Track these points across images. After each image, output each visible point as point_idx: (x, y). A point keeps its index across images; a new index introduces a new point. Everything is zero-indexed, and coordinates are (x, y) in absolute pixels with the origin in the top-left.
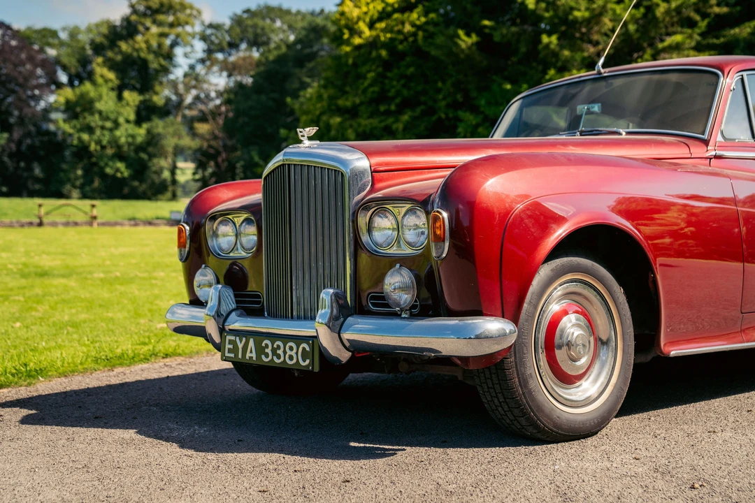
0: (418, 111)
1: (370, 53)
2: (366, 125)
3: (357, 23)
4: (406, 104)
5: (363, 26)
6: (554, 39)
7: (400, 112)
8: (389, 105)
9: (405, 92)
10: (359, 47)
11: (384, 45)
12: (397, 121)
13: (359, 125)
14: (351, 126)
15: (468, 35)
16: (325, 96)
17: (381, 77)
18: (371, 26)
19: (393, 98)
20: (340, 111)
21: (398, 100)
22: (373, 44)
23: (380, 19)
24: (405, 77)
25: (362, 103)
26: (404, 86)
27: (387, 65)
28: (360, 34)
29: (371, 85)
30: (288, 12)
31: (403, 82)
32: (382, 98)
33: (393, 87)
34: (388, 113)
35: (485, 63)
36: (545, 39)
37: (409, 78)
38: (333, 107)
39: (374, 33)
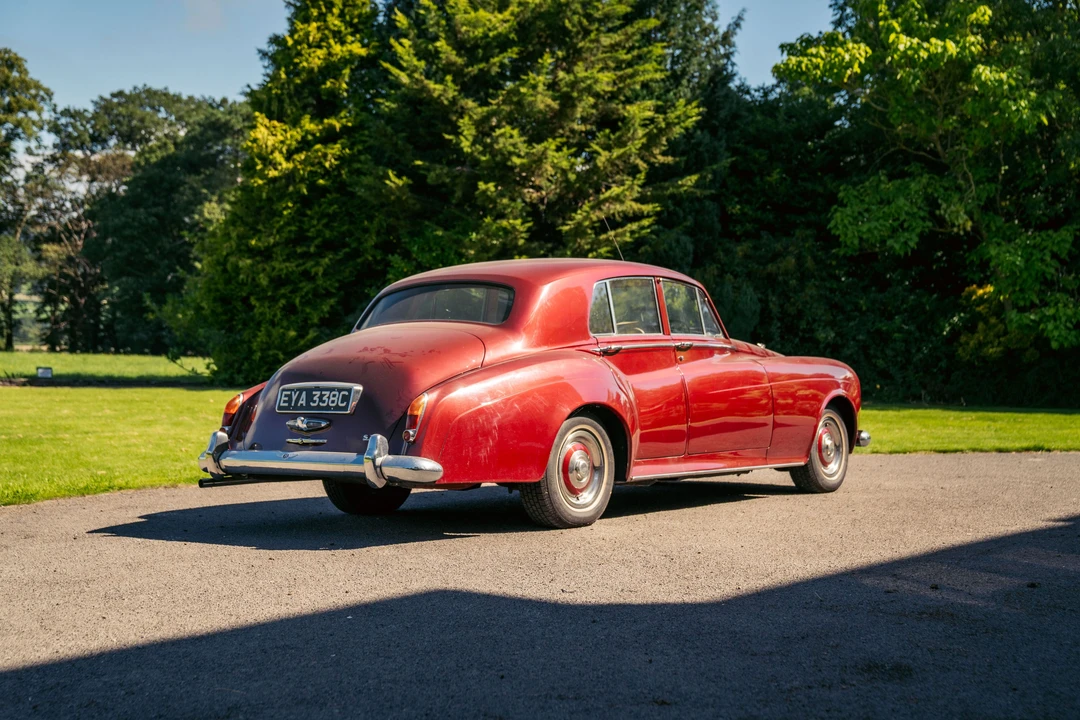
0: (341, 255)
1: (287, 186)
2: (281, 270)
3: (272, 152)
4: (327, 246)
5: (278, 157)
6: (491, 186)
7: (320, 255)
8: (309, 247)
9: (327, 234)
10: (274, 180)
11: (302, 180)
12: (318, 264)
13: (274, 269)
14: (264, 270)
15: (399, 176)
16: (234, 235)
17: (300, 214)
18: (289, 157)
19: (313, 239)
20: (252, 252)
21: (317, 241)
22: (290, 177)
23: (298, 150)
24: (328, 215)
25: (276, 244)
26: (326, 226)
27: (304, 202)
28: (275, 165)
29: (288, 224)
30: (177, 99)
31: (325, 221)
32: (301, 238)
33: (314, 226)
34: (306, 256)
35: (418, 206)
36: (482, 186)
37: (332, 217)
38: (243, 247)
39: (290, 165)
